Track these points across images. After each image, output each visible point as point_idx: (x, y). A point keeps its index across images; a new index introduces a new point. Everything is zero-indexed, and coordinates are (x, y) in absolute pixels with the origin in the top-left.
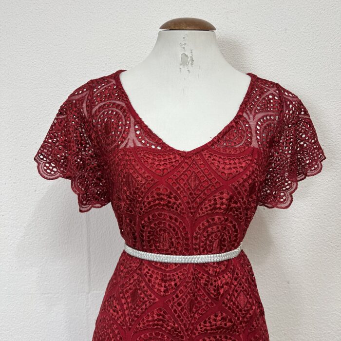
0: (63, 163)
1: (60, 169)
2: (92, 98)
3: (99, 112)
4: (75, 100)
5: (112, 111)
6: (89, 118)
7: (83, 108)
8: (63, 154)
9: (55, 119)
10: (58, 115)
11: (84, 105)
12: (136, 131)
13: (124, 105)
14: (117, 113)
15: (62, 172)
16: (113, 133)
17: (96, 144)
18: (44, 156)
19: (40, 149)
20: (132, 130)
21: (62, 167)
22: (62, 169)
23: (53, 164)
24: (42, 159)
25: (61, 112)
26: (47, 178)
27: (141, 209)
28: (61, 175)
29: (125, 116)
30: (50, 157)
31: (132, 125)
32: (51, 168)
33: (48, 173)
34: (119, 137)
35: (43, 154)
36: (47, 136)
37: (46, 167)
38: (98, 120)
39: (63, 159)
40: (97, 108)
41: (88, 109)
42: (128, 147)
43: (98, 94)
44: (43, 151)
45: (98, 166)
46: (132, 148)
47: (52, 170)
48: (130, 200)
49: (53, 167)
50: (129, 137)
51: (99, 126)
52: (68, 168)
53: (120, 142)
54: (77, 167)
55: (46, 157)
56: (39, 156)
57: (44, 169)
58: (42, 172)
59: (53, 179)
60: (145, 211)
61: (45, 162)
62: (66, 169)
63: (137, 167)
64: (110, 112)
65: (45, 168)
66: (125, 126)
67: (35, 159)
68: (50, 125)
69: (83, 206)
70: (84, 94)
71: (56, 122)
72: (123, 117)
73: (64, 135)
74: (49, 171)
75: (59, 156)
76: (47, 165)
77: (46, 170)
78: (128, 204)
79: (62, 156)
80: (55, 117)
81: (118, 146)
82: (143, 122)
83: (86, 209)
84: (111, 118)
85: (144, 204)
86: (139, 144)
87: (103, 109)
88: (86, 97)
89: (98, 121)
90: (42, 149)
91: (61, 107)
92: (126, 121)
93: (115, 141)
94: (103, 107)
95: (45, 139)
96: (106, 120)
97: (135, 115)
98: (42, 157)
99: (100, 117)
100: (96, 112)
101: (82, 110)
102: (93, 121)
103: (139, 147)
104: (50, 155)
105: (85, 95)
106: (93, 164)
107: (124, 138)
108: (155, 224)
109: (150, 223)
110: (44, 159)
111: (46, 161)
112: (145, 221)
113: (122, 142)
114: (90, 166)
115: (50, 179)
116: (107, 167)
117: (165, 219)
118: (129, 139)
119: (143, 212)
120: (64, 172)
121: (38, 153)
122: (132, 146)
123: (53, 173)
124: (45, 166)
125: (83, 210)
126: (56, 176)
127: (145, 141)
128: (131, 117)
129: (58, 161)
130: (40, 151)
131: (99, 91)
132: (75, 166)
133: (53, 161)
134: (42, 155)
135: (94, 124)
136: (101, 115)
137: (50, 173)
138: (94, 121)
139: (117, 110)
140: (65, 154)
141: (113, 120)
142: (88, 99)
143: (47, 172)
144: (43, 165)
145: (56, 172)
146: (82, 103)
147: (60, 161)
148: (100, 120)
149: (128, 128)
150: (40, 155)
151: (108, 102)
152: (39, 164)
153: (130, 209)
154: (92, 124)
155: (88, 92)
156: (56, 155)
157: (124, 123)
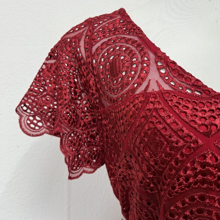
0: (50, 117)
1: (46, 124)
2: (93, 34)
3: (102, 49)
4: (70, 38)
5: (121, 47)
6: (88, 57)
7: (79, 47)
8: (51, 105)
9: (44, 64)
10: (47, 59)
11: (82, 43)
12: (159, 69)
13: (136, 38)
14: (127, 48)
15: (49, 127)
16: (124, 73)
17: (94, 92)
18: (28, 108)
19: (23, 99)
20: (153, 68)
21: (48, 121)
22: (49, 124)
23: (39, 117)
24: (26, 111)
25: (51, 55)
26: (29, 135)
27: (174, 188)
28: (48, 131)
29: (140, 51)
30: (35, 109)
31: (152, 62)
32: (35, 122)
33: (32, 128)
34: (133, 78)
35: (27, 104)
36: (33, 83)
37: (30, 120)
38: (101, 59)
39: (50, 112)
40: (99, 44)
41: (86, 47)
42: (150, 90)
43: (100, 28)
44: (27, 101)
45: (94, 121)
46: (158, 92)
47: (36, 125)
48: (154, 172)
49: (38, 121)
50: (149, 77)
51: (101, 67)
52: (56, 122)
53: (136, 85)
54: (69, 121)
55: (30, 109)
56: (22, 107)
57: (27, 123)
58: (24, 127)
59: (37, 135)
60: (180, 191)
61: (28, 114)
62: (54, 124)
63: (169, 121)
64: (118, 48)
65: (29, 122)
66: (142, 64)
67: (16, 111)
68: (38, 71)
69: (73, 171)
70: (81, 31)
71: (44, 67)
72: (137, 53)
73: (54, 83)
74: (32, 126)
75: (45, 107)
76: (31, 118)
77: (29, 125)
78: (149, 178)
79: (49, 108)
80: (43, 62)
81: (134, 90)
82: (168, 57)
83: (76, 175)
84: (119, 55)
85: (178, 180)
86: (166, 87)
87: (107, 45)
88: (85, 33)
89: (100, 61)
90: (26, 99)
91: (51, 50)
92: (142, 57)
93: (127, 84)
94: (106, 44)
95: (31, 86)
96: (111, 58)
97: (156, 50)
98: (25, 108)
99: (103, 56)
100: (97, 50)
101: (78, 49)
102: (92, 62)
103: (168, 92)
104: (35, 107)
105: (83, 32)
106: (87, 119)
107: (143, 79)
108: (192, 212)
109: (184, 209)
110: (28, 111)
111: (30, 113)
112: (177, 207)
113: (140, 84)
114: (84, 120)
115: (33, 136)
116: (108, 121)
117: (211, 206)
118: (150, 80)
119: (177, 193)
120: (51, 128)
121: (21, 103)
122: (157, 89)
123: (37, 128)
124: (28, 119)
125: (73, 176)
126: (41, 132)
127: (175, 82)
128: (149, 52)
129: (44, 114)
130: (23, 101)
131: (101, 26)
132: (66, 119)
133: (39, 114)
134: (25, 105)
135: (94, 65)
136: (105, 53)
137: (34, 129)
138: (94, 61)
139: (128, 45)
140: (54, 105)
141: (122, 58)
142: (86, 36)
143: (30, 127)
144: (27, 118)
145: (41, 127)
146: (79, 41)
147: (47, 114)
148: (102, 60)
149: (148, 66)
150: (22, 105)
151: (115, 36)
152: (21, 117)
153: (152, 185)
154: (92, 65)
155: (87, 28)
156: (42, 106)
157: (140, 60)
